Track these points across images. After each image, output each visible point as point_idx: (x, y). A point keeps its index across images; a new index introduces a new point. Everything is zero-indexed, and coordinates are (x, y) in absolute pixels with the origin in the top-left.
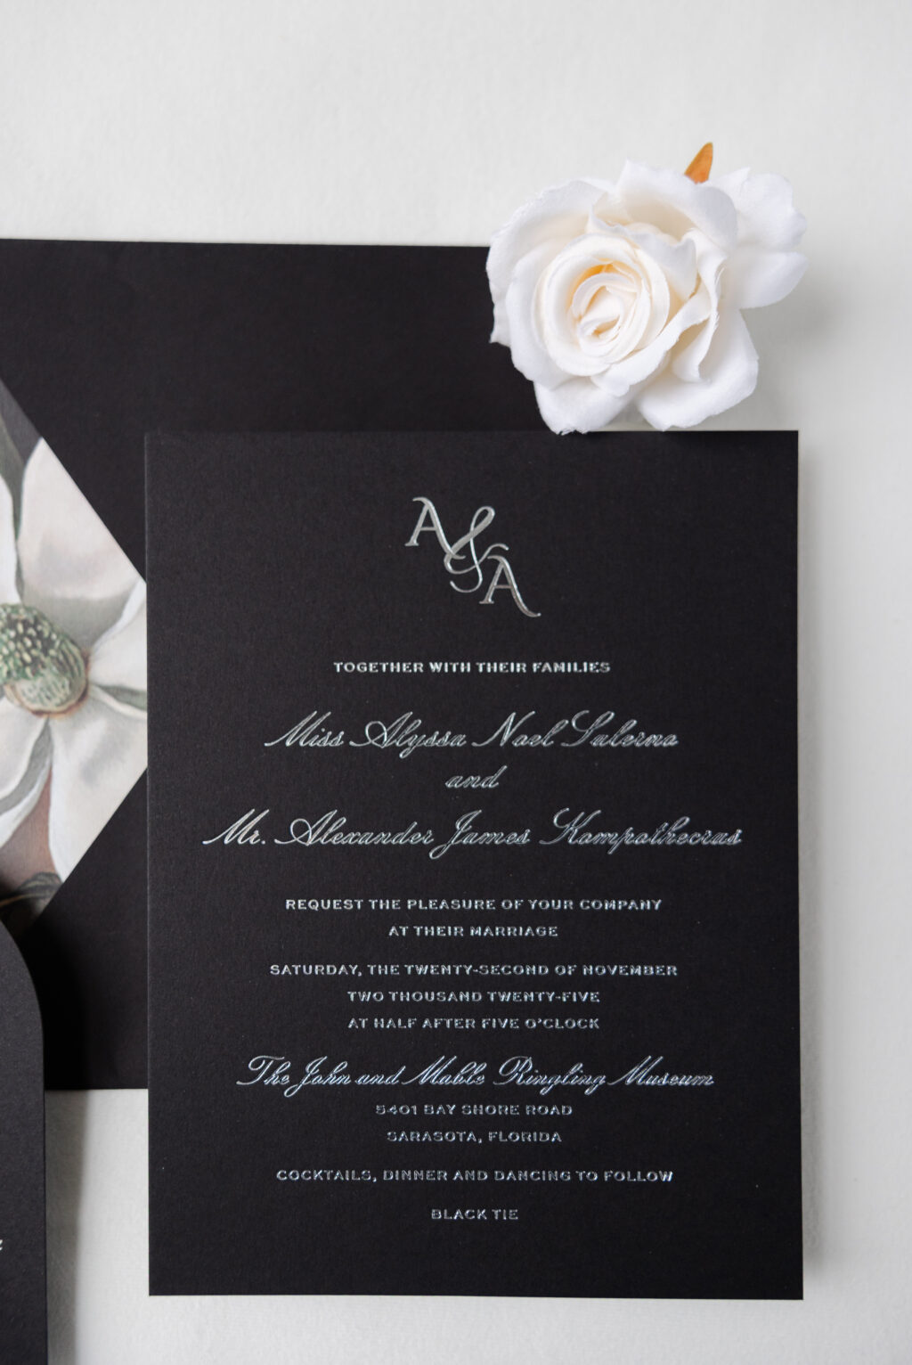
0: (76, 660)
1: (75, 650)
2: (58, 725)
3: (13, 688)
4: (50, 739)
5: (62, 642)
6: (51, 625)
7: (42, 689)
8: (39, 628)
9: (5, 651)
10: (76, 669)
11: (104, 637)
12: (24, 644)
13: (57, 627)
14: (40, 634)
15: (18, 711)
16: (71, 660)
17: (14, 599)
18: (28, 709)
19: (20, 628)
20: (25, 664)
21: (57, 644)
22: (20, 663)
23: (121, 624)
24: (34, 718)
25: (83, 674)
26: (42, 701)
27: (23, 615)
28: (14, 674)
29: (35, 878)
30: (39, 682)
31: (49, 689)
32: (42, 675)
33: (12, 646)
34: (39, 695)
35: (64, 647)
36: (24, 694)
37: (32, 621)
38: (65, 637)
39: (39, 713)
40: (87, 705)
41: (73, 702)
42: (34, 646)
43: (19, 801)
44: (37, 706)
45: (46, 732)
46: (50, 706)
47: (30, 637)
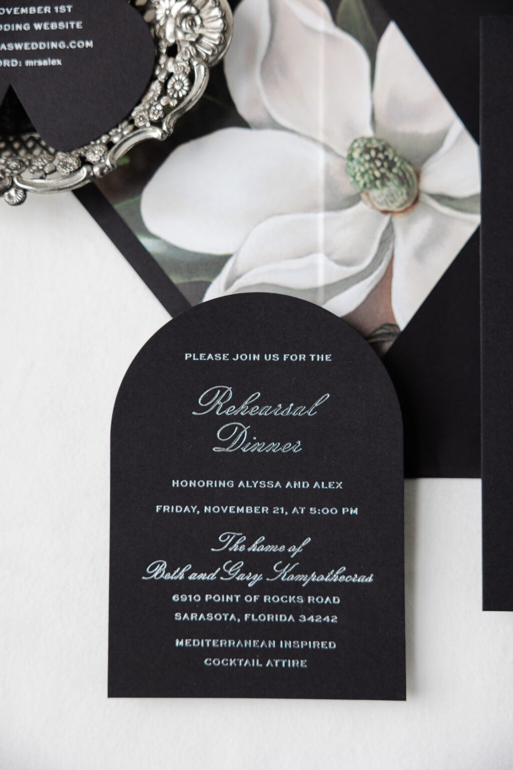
0: (411, 176)
1: (410, 169)
2: (398, 220)
3: (367, 194)
4: (393, 231)
5: (402, 163)
6: (395, 151)
7: (387, 196)
8: (386, 153)
9: (363, 170)
10: (411, 183)
11: (431, 160)
12: (375, 164)
13: (399, 152)
14: (386, 157)
15: (371, 211)
16: (408, 175)
17: (369, 133)
18: (377, 209)
19: (373, 153)
20: (376, 178)
21: (398, 164)
22: (372, 178)
23: (443, 150)
24: (382, 216)
25: (416, 187)
26: (387, 204)
27: (375, 144)
28: (368, 185)
29: (382, 327)
30: (385, 191)
31: (392, 195)
32: (387, 186)
33: (367, 165)
34: (385, 201)
35: (403, 167)
36: (375, 199)
37: (381, 148)
38: (404, 160)
39: (385, 212)
40: (418, 207)
41: (408, 205)
42: (382, 166)
43: (371, 273)
44: (384, 208)
45: (390, 225)
46: (394, 207)
47: (380, 159)
